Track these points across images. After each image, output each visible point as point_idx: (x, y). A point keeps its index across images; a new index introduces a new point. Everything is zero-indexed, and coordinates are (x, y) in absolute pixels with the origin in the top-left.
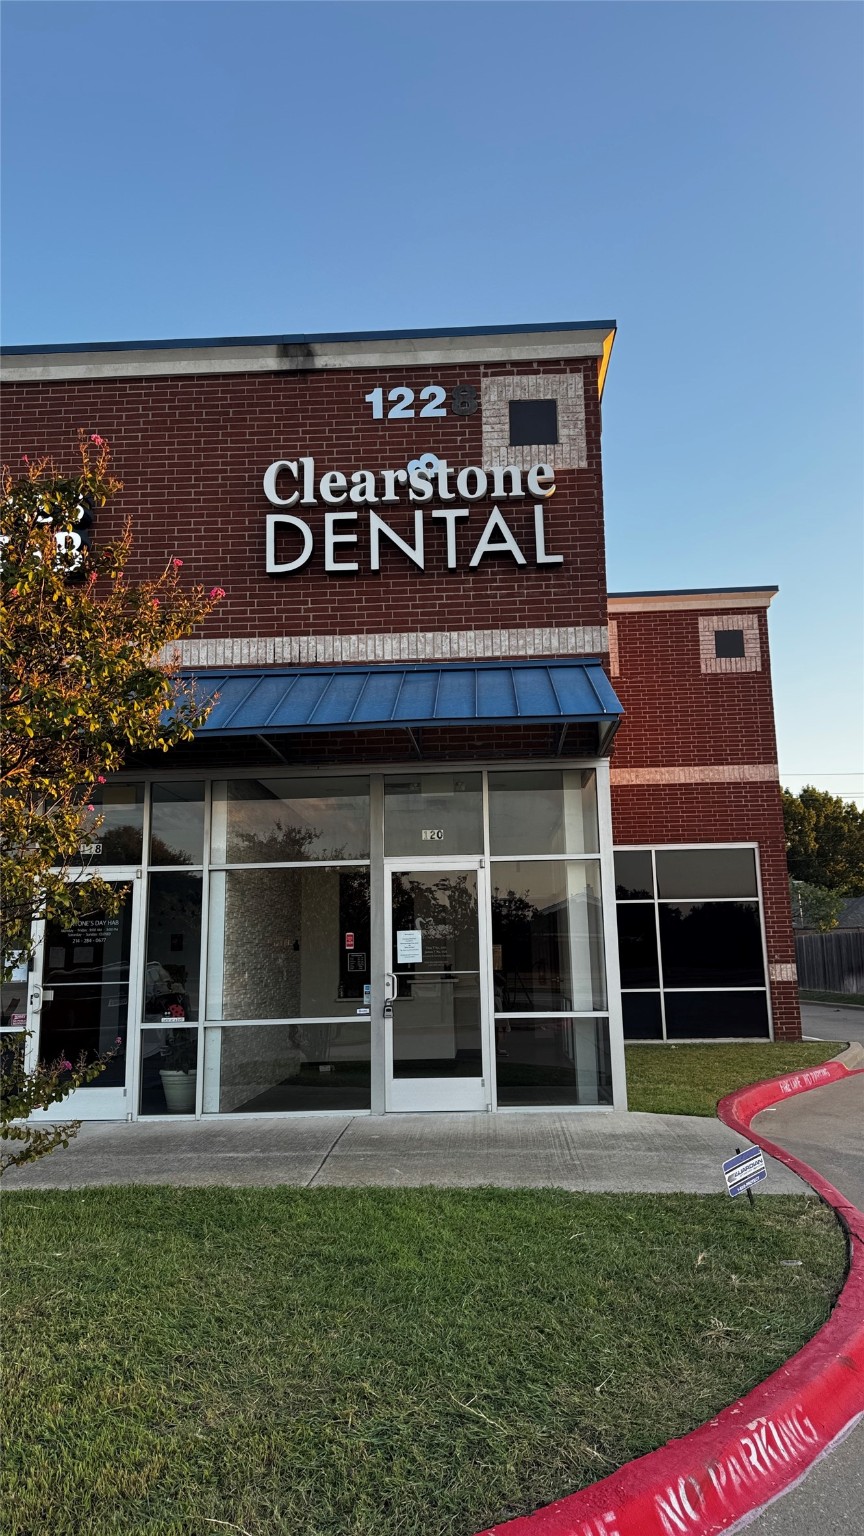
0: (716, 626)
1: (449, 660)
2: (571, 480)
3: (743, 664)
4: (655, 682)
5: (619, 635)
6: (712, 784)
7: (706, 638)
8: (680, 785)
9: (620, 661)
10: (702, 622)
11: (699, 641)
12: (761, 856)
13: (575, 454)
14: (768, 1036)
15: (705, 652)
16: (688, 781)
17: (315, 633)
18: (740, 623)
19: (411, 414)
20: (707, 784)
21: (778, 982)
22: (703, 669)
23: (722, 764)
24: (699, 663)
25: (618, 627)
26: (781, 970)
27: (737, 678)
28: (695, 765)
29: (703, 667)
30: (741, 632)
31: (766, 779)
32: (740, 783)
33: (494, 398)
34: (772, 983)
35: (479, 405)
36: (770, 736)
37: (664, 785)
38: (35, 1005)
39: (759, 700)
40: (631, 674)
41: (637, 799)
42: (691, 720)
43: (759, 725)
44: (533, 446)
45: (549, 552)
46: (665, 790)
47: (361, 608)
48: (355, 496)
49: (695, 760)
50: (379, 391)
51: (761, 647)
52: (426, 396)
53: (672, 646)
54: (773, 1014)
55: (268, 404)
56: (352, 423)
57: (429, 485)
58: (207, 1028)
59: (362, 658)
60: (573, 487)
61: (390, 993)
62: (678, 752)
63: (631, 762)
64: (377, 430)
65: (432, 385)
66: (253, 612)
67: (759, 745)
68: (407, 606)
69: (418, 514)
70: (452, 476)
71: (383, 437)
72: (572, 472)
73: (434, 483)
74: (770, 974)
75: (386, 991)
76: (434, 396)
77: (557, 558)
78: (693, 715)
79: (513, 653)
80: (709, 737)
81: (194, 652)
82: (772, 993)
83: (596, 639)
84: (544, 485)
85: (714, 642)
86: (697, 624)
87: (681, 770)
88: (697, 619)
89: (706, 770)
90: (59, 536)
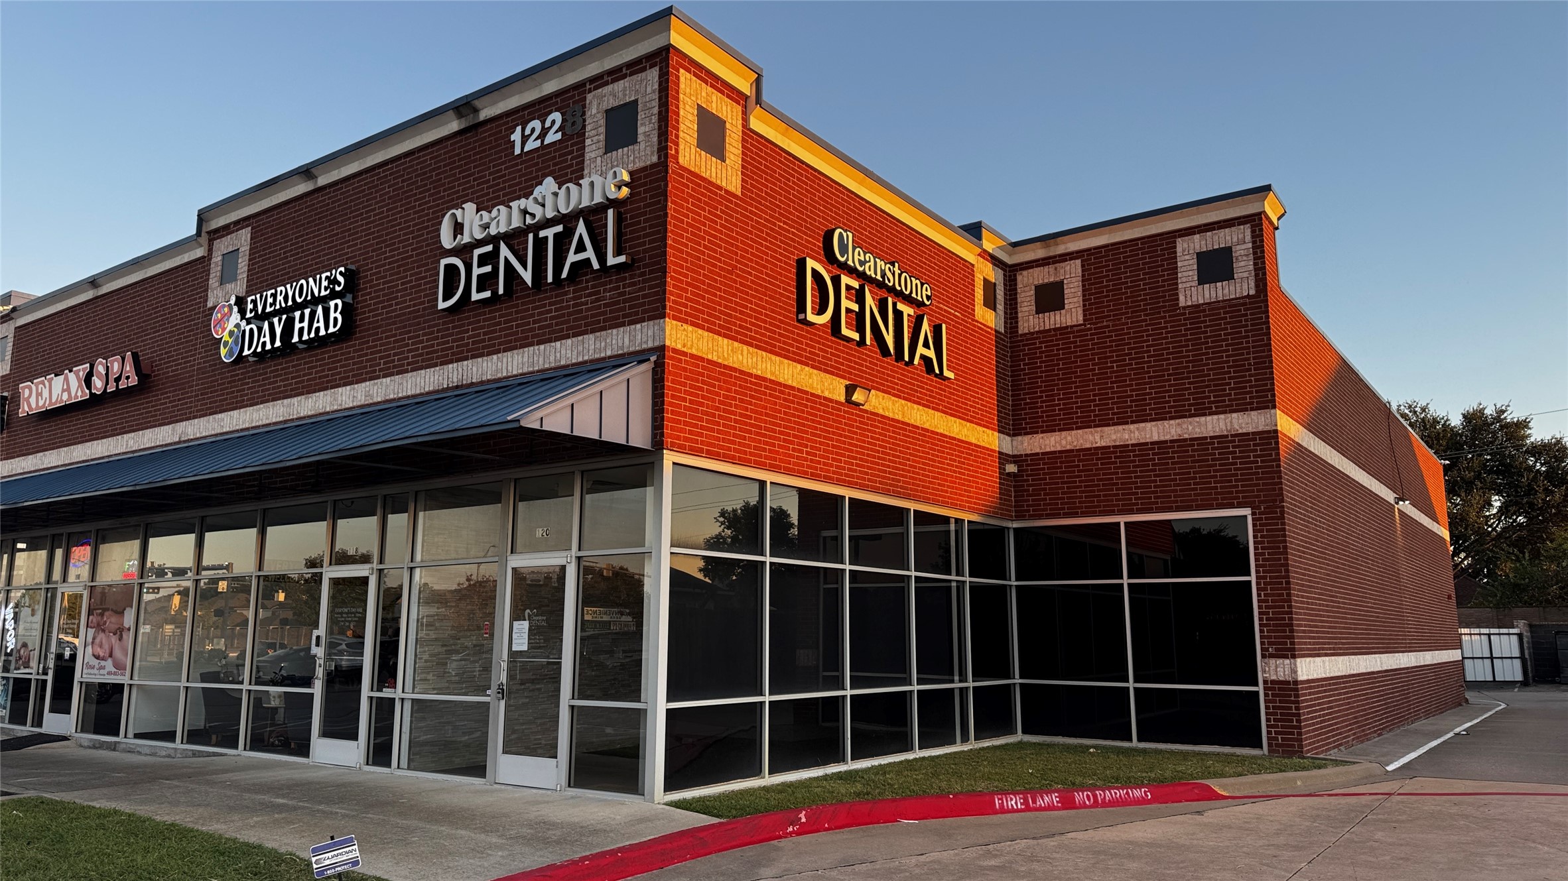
0: (1197, 247)
2: (645, 176)
3: (1232, 288)
4: (1123, 324)
5: (1083, 276)
6: (1191, 439)
7: (1186, 263)
8: (1152, 443)
9: (1084, 305)
10: (1181, 245)
11: (1177, 268)
12: (1254, 525)
13: (648, 150)
14: (1261, 747)
15: (1184, 280)
16: (1162, 438)
17: (473, 357)
18: (1228, 238)
19: (538, 144)
20: (1185, 440)
21: (1273, 682)
22: (1182, 302)
23: (1204, 415)
24: (1177, 294)
25: (1083, 266)
26: (1277, 667)
27: (1223, 308)
28: (1172, 418)
29: (1182, 298)
30: (1230, 249)
31: (1261, 428)
32: (1226, 437)
33: (594, 111)
34: (1265, 682)
35: (584, 120)
36: (1266, 374)
37: (1133, 445)
38: (320, 672)
39: (1251, 331)
40: (1096, 318)
41: (1102, 464)
42: (1167, 365)
43: (1252, 361)
44: (620, 151)
45: (618, 253)
46: (1135, 451)
47: (501, 330)
48: (493, 231)
49: (1171, 412)
50: (519, 129)
51: (1255, 264)
52: (548, 124)
53: (1145, 279)
54: (1268, 720)
55: (454, 162)
56: (502, 163)
57: (541, 208)
58: (403, 700)
59: (499, 375)
60: (645, 184)
61: (503, 678)
62: (1150, 404)
63: (1095, 421)
64: (517, 165)
65: (550, 112)
66: (438, 345)
67: (1251, 387)
68: (529, 323)
69: (531, 236)
70: (556, 194)
71: (520, 170)
72: (644, 169)
73: (543, 206)
74: (1264, 671)
75: (501, 675)
76: (553, 122)
77: (622, 259)
78: (1169, 359)
79: (597, 356)
80: (1189, 383)
81: (405, 384)
82: (1266, 695)
83: (657, 332)
84: (619, 188)
85: (1195, 267)
86: (1175, 247)
87: (1154, 426)
88: (1175, 242)
89: (1184, 423)
90: (332, 304)
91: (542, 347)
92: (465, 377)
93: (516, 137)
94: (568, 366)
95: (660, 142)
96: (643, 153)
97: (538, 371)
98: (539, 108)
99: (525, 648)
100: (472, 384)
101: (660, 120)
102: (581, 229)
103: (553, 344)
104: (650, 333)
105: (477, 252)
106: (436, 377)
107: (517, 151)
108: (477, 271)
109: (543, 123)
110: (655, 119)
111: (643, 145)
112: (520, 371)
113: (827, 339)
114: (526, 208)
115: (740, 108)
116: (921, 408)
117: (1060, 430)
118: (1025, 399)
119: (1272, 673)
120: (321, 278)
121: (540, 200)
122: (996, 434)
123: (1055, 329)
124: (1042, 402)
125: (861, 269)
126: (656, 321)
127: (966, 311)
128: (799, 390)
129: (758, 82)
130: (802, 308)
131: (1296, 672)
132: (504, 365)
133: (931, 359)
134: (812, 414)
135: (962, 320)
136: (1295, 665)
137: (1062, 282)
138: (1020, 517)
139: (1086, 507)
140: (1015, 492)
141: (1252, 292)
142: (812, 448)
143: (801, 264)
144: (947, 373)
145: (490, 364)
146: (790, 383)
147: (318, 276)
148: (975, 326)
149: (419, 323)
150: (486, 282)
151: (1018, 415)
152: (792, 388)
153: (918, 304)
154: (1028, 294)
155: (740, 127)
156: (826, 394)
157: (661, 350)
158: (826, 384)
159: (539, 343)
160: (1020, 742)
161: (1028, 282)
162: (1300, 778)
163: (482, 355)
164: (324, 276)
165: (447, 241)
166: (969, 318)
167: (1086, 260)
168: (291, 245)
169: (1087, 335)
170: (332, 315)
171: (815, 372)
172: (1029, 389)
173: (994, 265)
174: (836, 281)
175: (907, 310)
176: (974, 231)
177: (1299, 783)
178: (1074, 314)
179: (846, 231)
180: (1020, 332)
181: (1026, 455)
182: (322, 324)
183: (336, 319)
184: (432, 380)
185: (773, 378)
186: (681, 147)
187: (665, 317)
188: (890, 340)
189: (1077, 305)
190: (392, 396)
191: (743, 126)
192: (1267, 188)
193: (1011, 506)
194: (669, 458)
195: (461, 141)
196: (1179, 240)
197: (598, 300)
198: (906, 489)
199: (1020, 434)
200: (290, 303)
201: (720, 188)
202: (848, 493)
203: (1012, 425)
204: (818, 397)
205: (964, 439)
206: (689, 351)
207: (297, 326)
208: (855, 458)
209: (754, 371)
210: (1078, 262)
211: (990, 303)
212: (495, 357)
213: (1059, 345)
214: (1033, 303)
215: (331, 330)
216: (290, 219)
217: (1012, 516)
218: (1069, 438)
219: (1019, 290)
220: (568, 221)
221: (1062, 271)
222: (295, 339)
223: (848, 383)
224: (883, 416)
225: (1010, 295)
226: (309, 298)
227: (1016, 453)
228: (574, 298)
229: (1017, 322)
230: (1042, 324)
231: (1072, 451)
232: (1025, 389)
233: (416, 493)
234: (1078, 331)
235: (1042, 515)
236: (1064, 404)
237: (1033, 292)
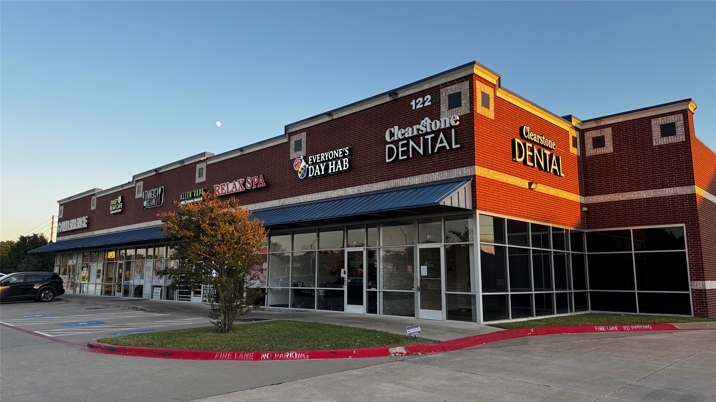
0: (661, 123)
1: (432, 182)
2: (465, 118)
3: (675, 139)
4: (630, 153)
5: (612, 134)
6: (660, 197)
7: (656, 129)
8: (643, 199)
9: (613, 145)
10: (653, 122)
11: (652, 131)
12: (686, 230)
13: (466, 109)
14: (691, 314)
15: (655, 135)
16: (647, 197)
17: (399, 178)
18: (673, 119)
19: (422, 106)
20: (657, 197)
21: (695, 290)
22: (654, 144)
23: (665, 188)
24: (652, 141)
25: (612, 130)
26: (697, 284)
27: (672, 146)
28: (651, 189)
29: (654, 142)
30: (674, 123)
31: (689, 193)
32: (675, 196)
33: (444, 95)
34: (692, 290)
35: (440, 98)
36: (690, 172)
37: (635, 200)
38: (346, 283)
39: (684, 155)
40: (618, 150)
41: (622, 207)
42: (649, 168)
43: (684, 167)
44: (455, 109)
45: (456, 144)
46: (636, 202)
47: (410, 169)
48: (406, 136)
49: (651, 187)
50: (414, 101)
51: (685, 129)
52: (425, 99)
53: (639, 135)
54: (693, 304)
55: (388, 111)
56: (407, 112)
57: (425, 128)
58: (379, 291)
59: (410, 184)
60: (465, 120)
61: (419, 284)
62: (642, 184)
63: (619, 190)
64: (413, 113)
65: (426, 95)
66: (385, 174)
67: (684, 177)
68: (421, 167)
69: (422, 138)
70: (431, 124)
71: (415, 115)
72: (465, 115)
73: (426, 127)
74: (692, 286)
75: (417, 283)
76: (428, 99)
77: (458, 146)
78: (649, 166)
79: (449, 178)
80: (658, 175)
81: (373, 187)
82: (693, 295)
83: (472, 170)
84: (456, 122)
85: (660, 130)
86: (651, 123)
87: (644, 192)
88: (651, 121)
89: (656, 191)
90: (344, 160)
91: (427, 175)
92: (397, 185)
93: (413, 103)
94: (437, 181)
95: (470, 106)
96: (464, 109)
97: (425, 183)
98: (422, 94)
99: (426, 275)
100: (400, 187)
101: (470, 99)
102: (442, 135)
103: (431, 174)
104: (469, 170)
105: (400, 143)
106: (386, 185)
107: (414, 108)
108: (401, 149)
109: (423, 99)
110: (468, 98)
111: (464, 107)
112: (418, 183)
113: (522, 166)
114: (419, 128)
115: (493, 89)
116: (553, 188)
117: (605, 194)
118: (590, 182)
119: (695, 286)
120: (339, 151)
121: (425, 126)
122: (579, 196)
123: (602, 155)
124: (597, 183)
125: (532, 139)
126: (471, 166)
127: (567, 150)
128: (514, 186)
129: (499, 80)
130: (514, 156)
131: (705, 286)
132: (412, 181)
133: (556, 170)
134: (518, 194)
135: (566, 153)
136: (705, 283)
137: (604, 136)
138: (588, 228)
139: (616, 224)
140: (586, 218)
141: (684, 140)
142: (519, 206)
143: (513, 141)
144: (562, 175)
145: (406, 180)
146: (511, 183)
147: (338, 150)
148: (570, 155)
149: (377, 166)
150: (403, 153)
151: (587, 188)
152: (512, 185)
153: (550, 149)
154: (589, 141)
155: (493, 96)
156: (523, 186)
157: (474, 176)
158: (522, 183)
159: (425, 173)
160: (591, 313)
161: (589, 136)
162: (708, 324)
163: (403, 177)
164: (340, 150)
165: (388, 139)
166: (568, 152)
167: (614, 128)
168: (323, 139)
169: (615, 157)
170: (344, 164)
171: (519, 178)
172: (591, 178)
173: (576, 130)
174: (525, 145)
175: (548, 153)
176: (568, 118)
177: (708, 326)
178: (609, 149)
179: (527, 126)
180: (587, 156)
181: (591, 204)
182: (340, 167)
183: (346, 165)
184: (384, 185)
185: (506, 182)
186: (477, 107)
187: (475, 165)
188: (542, 164)
189: (610, 145)
190: (368, 191)
191: (494, 95)
192: (690, 100)
193: (585, 224)
194: (478, 212)
195: (391, 104)
196: (652, 120)
197: (448, 159)
198: (549, 219)
199: (588, 196)
200: (327, 159)
201: (488, 118)
202: (530, 221)
203: (584, 192)
204: (520, 187)
205: (568, 199)
206: (482, 176)
207: (330, 167)
208: (532, 209)
209: (501, 181)
210: (610, 128)
211: (575, 145)
212: (408, 178)
213: (603, 161)
214: (592, 144)
215: (344, 168)
216: (322, 129)
217: (585, 228)
218: (609, 197)
219: (586, 139)
220: (436, 133)
221: (603, 132)
222: (330, 171)
223: (529, 181)
224: (541, 193)
225: (582, 141)
226: (334, 157)
227: (586, 203)
228: (438, 158)
229: (585, 152)
230: (596, 153)
231: (610, 202)
232: (589, 178)
233: (379, 223)
234: (611, 155)
235: (598, 227)
236: (606, 184)
237: (591, 140)
